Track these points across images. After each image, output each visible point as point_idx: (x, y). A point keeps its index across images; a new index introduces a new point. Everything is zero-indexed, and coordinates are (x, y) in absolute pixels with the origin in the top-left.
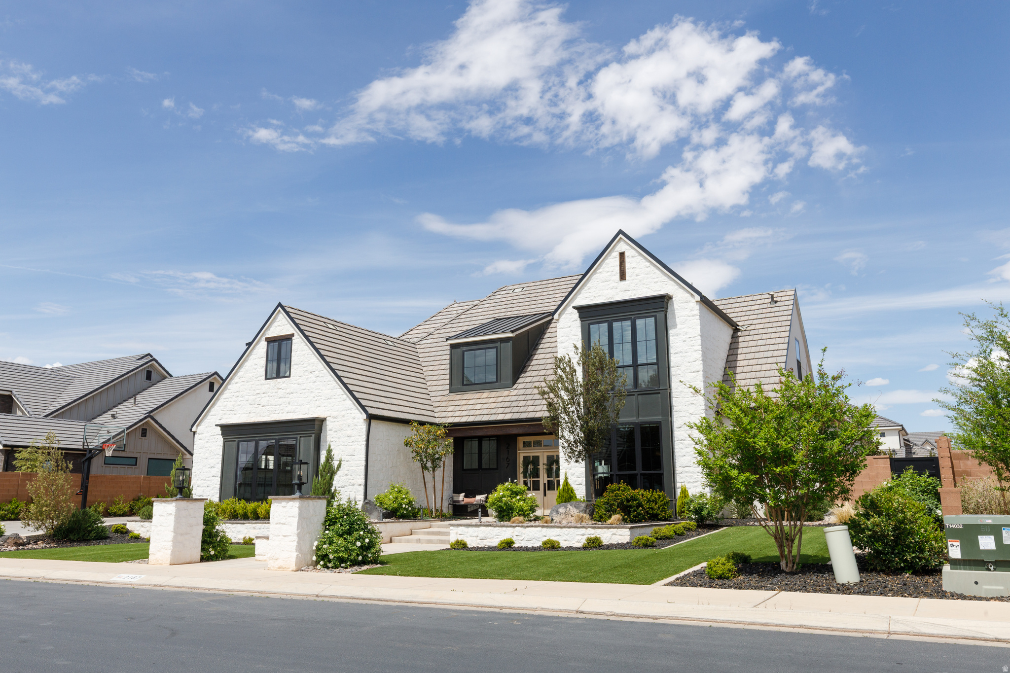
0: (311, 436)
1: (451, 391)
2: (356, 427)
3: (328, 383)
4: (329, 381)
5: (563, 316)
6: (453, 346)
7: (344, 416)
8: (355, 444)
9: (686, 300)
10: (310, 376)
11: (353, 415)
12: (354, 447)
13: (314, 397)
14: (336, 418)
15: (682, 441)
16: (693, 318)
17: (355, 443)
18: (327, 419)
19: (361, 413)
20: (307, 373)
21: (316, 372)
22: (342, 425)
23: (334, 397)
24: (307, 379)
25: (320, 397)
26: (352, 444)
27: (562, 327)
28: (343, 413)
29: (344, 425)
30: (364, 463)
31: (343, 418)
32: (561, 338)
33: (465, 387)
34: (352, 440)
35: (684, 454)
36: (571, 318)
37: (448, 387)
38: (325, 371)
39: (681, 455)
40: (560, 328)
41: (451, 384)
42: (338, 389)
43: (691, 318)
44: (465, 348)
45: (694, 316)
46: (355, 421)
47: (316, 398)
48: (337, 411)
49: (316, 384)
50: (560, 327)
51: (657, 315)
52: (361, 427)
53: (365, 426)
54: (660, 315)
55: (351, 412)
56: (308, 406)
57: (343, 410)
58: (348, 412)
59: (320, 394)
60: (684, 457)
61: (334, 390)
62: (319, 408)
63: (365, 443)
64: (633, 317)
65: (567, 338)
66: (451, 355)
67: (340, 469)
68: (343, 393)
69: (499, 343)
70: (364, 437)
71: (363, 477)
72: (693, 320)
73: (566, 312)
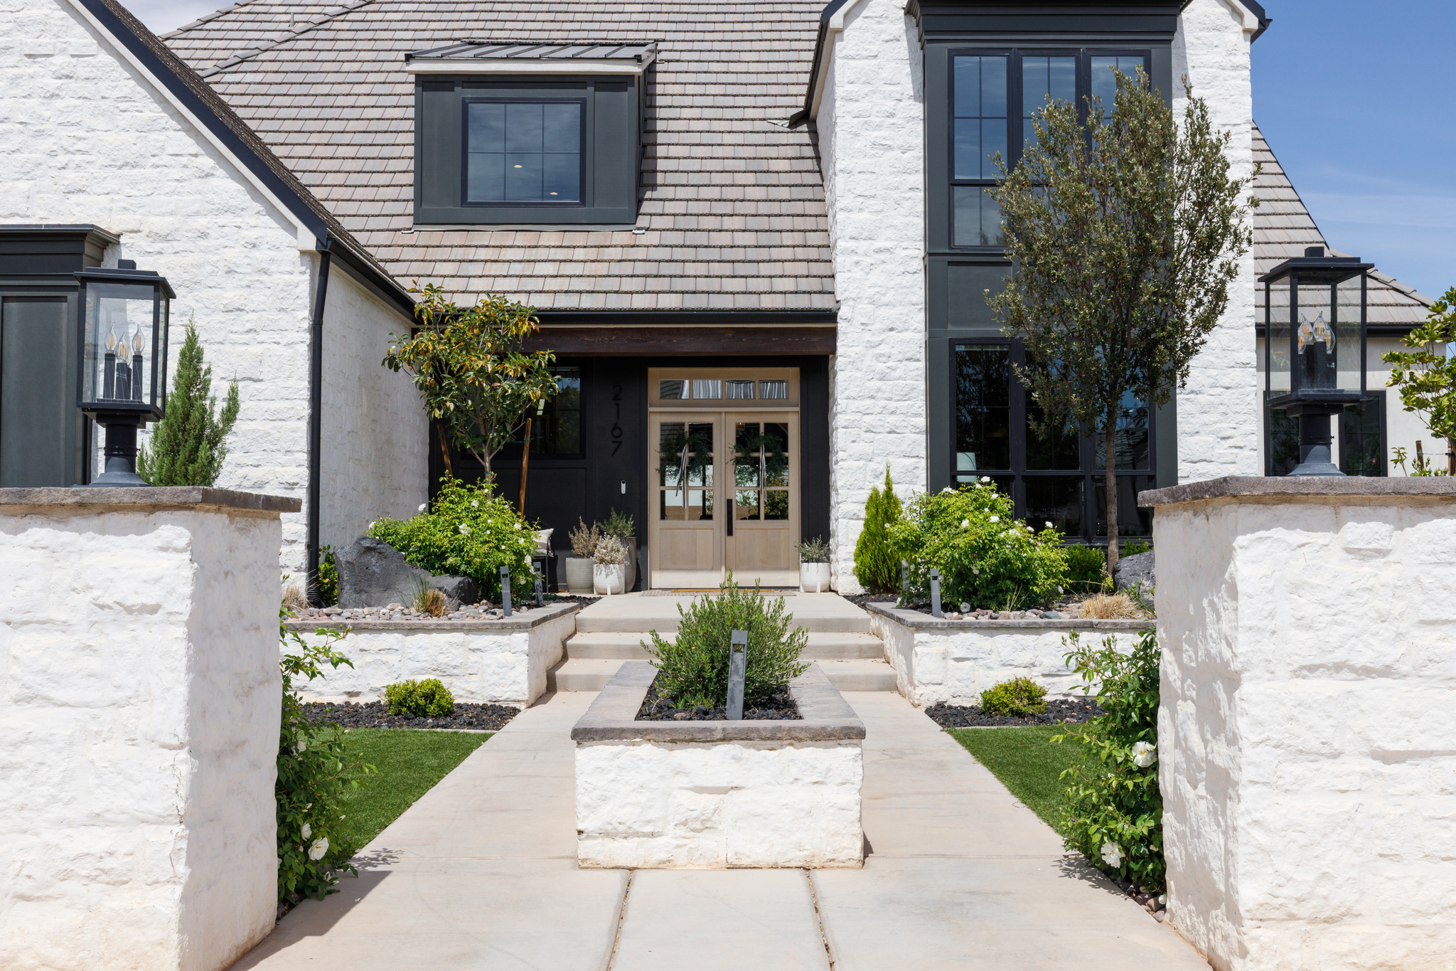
0: (64, 299)
1: (421, 219)
2: (264, 278)
3: (123, 106)
4: (126, 99)
5: (857, 23)
6: (426, 82)
7: (203, 235)
8: (260, 338)
9: (1218, 22)
10: (31, 70)
11: (251, 235)
12: (255, 349)
13: (52, 154)
14: (165, 238)
15: (1192, 396)
16: (1233, 74)
17: (262, 336)
18: (122, 240)
19: (292, 230)
20: (12, 60)
21: (58, 60)
22: (200, 266)
23: (155, 160)
24: (14, 81)
25: (79, 158)
26: (247, 337)
27: (852, 53)
28: (202, 222)
29: (209, 268)
30: (305, 409)
31: (202, 243)
32: (849, 87)
33: (469, 213)
34: (249, 326)
35: (1197, 428)
36: (882, 31)
37: (410, 208)
38: (105, 58)
39: (1188, 430)
40: (846, 57)
41: (419, 199)
42: (171, 133)
43: (1227, 72)
44: (470, 93)
45: (1235, 68)
46: (256, 253)
47: (63, 159)
48: (172, 214)
49: (58, 104)
50: (845, 52)
51: (1153, 52)
52: (287, 277)
53: (307, 277)
54: (1156, 51)
55: (238, 221)
56: (24, 185)
57: (197, 213)
58: (222, 220)
59: (80, 146)
60: (1197, 437)
61: (154, 136)
62: (74, 198)
63: (307, 337)
64: (1083, 47)
65: (867, 88)
66: (419, 107)
67: (238, 425)
68: (195, 148)
69: (591, 89)
70: (304, 316)
71: (304, 458)
72: (1234, 78)
73: (865, 13)
